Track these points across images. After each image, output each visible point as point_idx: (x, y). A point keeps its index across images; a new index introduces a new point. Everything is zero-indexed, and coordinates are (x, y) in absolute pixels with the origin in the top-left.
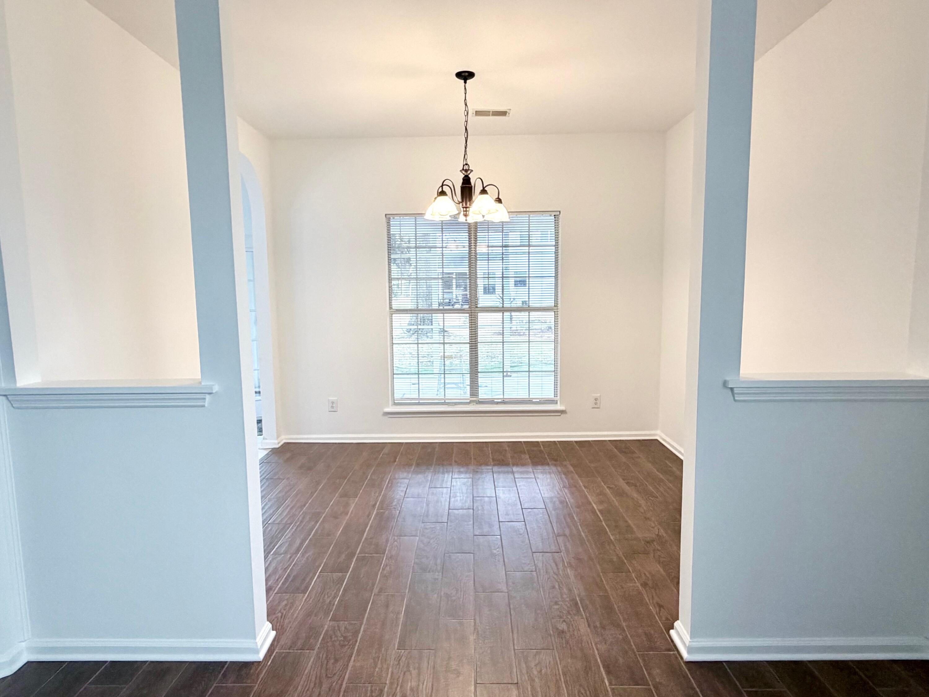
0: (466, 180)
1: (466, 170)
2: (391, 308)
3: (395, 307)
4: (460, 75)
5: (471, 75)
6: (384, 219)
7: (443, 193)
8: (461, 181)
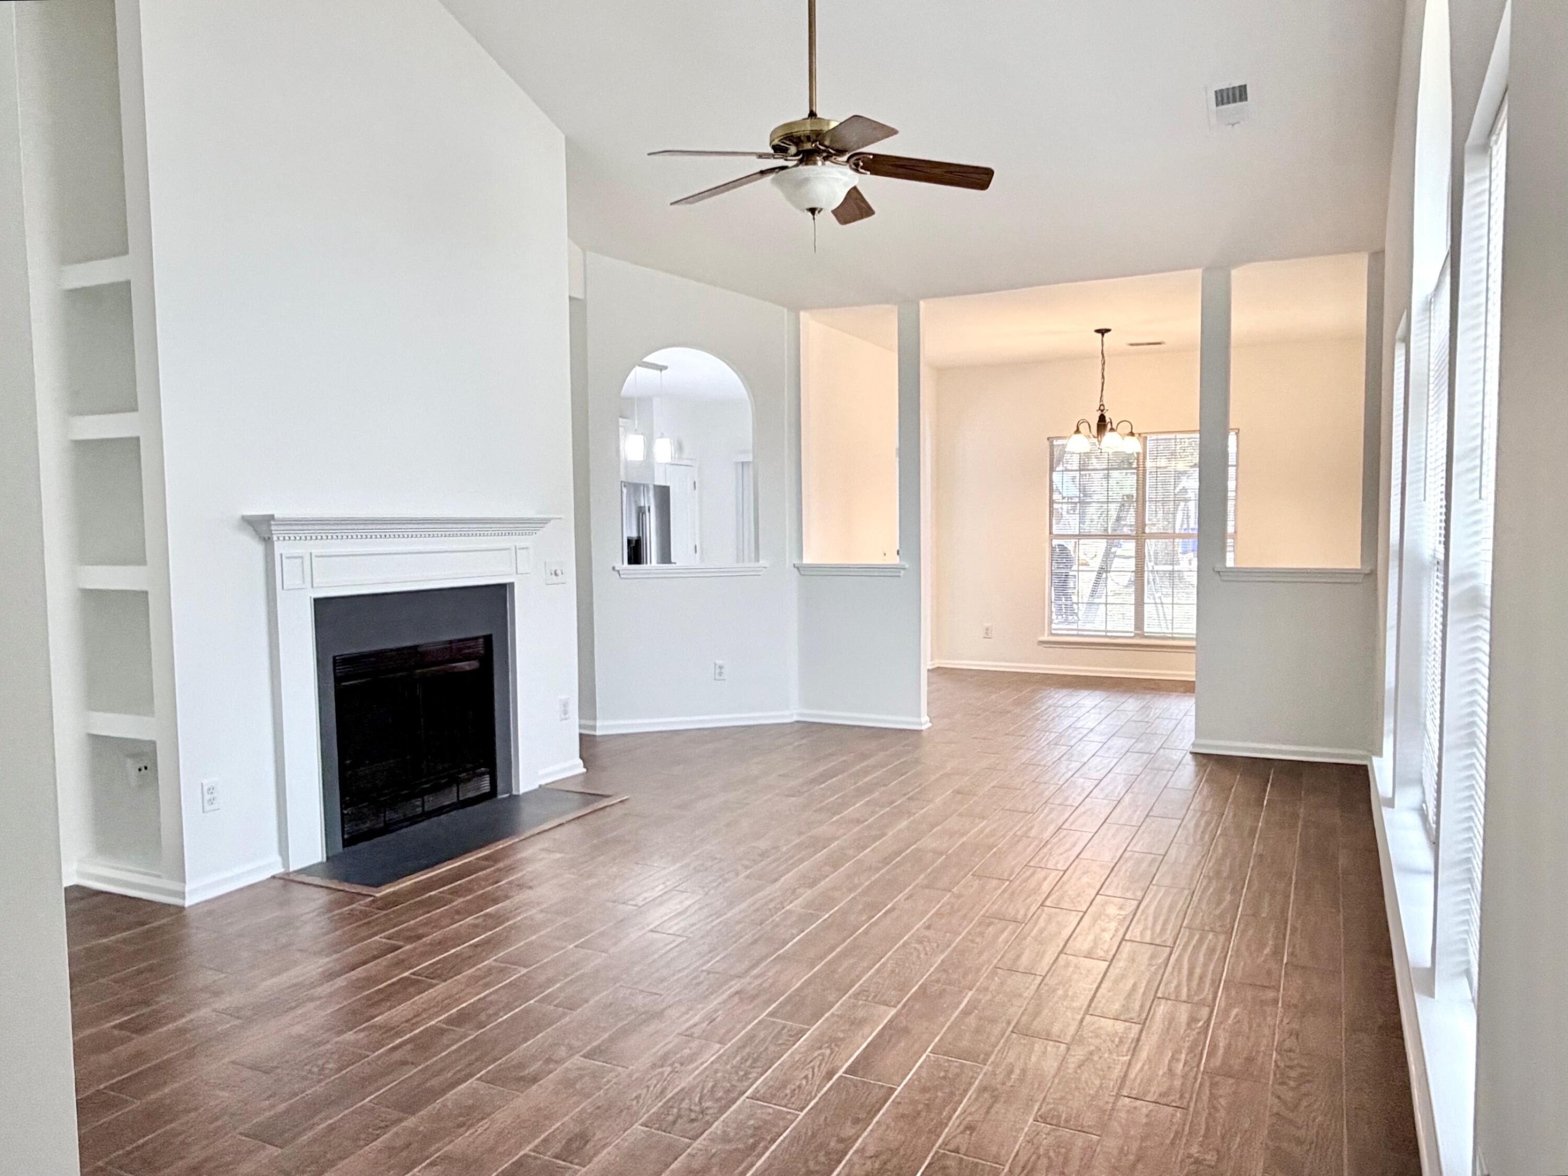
0: (1102, 419)
1: (1102, 409)
2: (1051, 533)
3: (1055, 532)
4: (1098, 331)
5: (1108, 330)
6: (1047, 443)
7: (1078, 431)
8: (1097, 419)
